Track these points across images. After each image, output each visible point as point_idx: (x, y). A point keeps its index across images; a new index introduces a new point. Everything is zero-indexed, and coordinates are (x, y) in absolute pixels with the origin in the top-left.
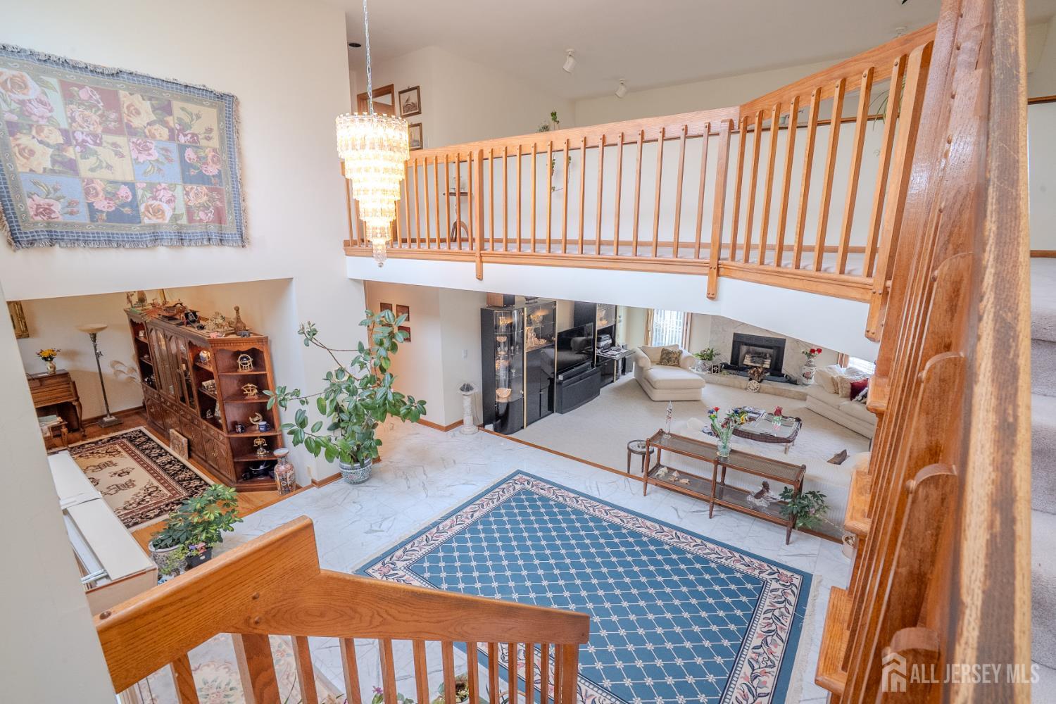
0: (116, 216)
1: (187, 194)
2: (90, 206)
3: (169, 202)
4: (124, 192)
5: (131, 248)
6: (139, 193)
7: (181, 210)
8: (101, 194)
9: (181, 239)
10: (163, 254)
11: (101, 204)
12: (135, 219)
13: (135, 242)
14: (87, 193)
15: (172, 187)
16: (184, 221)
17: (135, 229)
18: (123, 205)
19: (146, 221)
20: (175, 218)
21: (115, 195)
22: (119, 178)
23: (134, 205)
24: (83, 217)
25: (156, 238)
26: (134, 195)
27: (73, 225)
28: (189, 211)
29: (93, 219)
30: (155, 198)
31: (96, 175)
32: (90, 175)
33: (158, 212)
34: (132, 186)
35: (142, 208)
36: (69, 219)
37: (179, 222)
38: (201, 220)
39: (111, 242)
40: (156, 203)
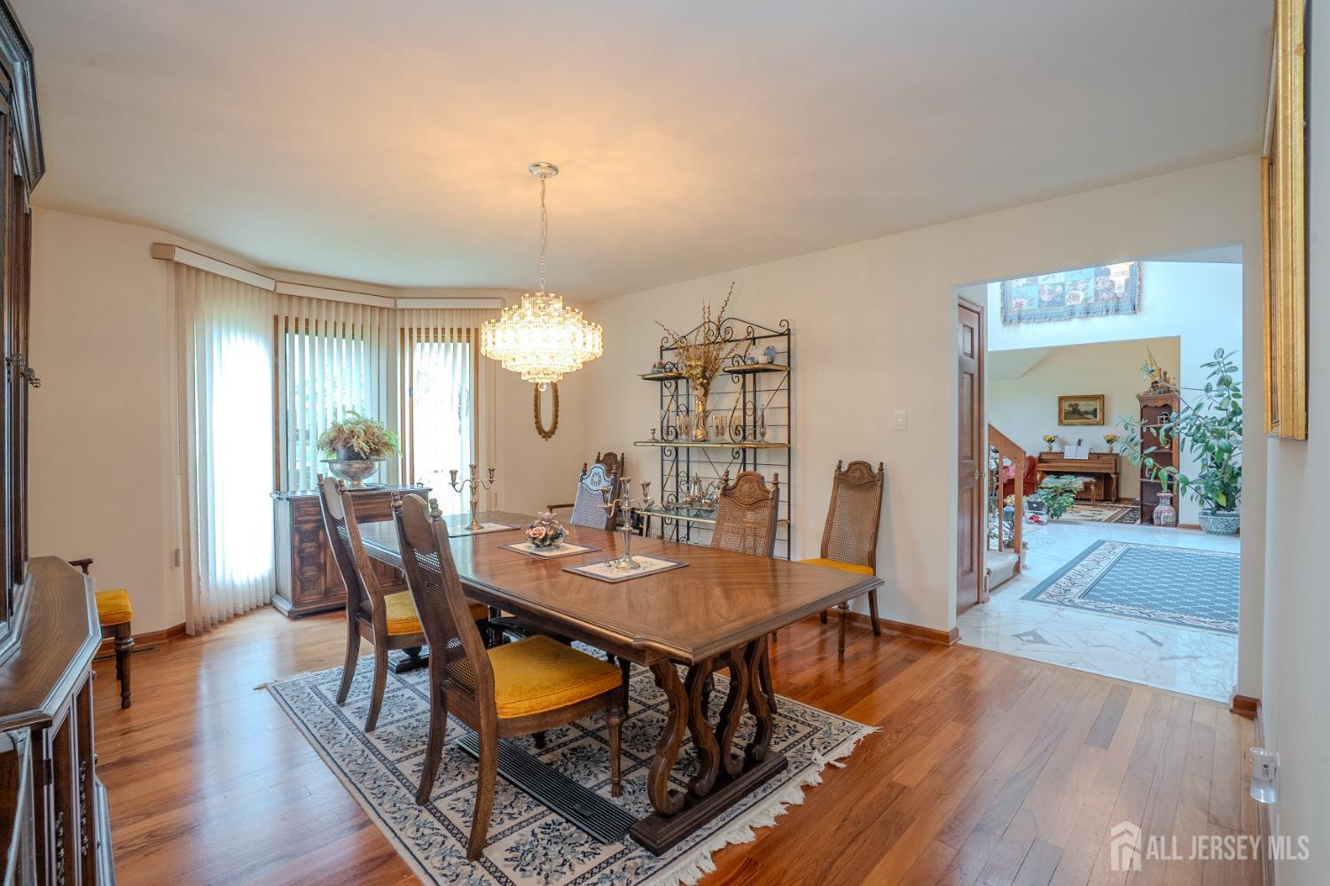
0: (1053, 303)
1: (1097, 283)
2: (1040, 299)
3: (1083, 290)
4: (1059, 288)
5: (1057, 321)
6: (1067, 288)
7: (1091, 293)
8: (1047, 292)
9: (1088, 313)
10: (1075, 322)
11: (1046, 298)
12: (1062, 303)
13: (1058, 318)
14: (1039, 292)
15: (1087, 280)
16: (1092, 301)
17: (1061, 309)
18: (1057, 297)
19: (1068, 304)
20: (1086, 299)
21: (1053, 291)
22: (1057, 281)
23: (1062, 296)
24: (1035, 306)
25: (1071, 314)
26: (1064, 289)
27: (1030, 310)
28: (1097, 293)
29: (1040, 306)
30: (1076, 290)
31: (1046, 282)
32: (1043, 283)
33: (1076, 297)
34: (1063, 285)
35: (1067, 297)
36: (1029, 307)
37: (1088, 302)
38: (1104, 299)
39: (1048, 318)
40: (1076, 292)
